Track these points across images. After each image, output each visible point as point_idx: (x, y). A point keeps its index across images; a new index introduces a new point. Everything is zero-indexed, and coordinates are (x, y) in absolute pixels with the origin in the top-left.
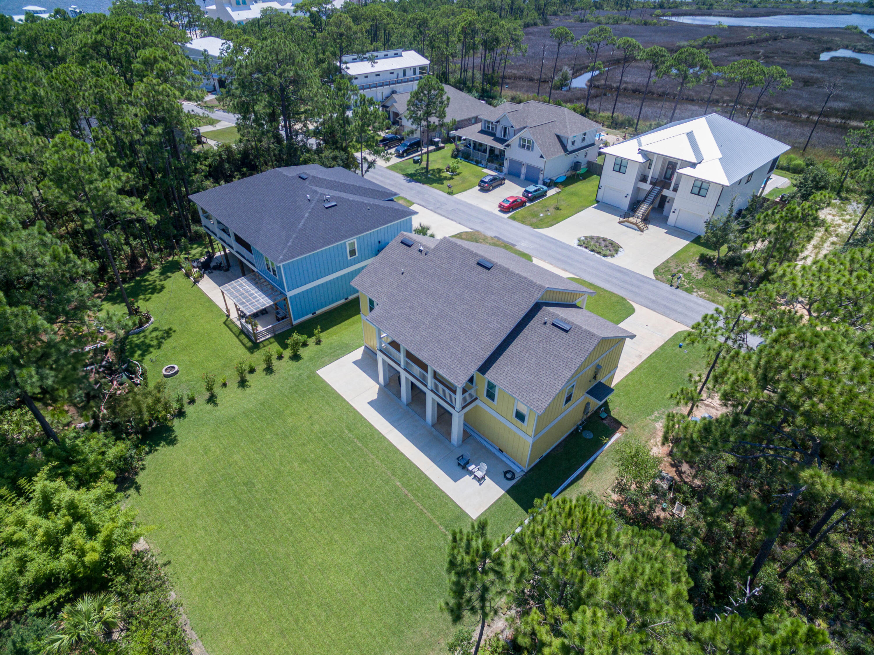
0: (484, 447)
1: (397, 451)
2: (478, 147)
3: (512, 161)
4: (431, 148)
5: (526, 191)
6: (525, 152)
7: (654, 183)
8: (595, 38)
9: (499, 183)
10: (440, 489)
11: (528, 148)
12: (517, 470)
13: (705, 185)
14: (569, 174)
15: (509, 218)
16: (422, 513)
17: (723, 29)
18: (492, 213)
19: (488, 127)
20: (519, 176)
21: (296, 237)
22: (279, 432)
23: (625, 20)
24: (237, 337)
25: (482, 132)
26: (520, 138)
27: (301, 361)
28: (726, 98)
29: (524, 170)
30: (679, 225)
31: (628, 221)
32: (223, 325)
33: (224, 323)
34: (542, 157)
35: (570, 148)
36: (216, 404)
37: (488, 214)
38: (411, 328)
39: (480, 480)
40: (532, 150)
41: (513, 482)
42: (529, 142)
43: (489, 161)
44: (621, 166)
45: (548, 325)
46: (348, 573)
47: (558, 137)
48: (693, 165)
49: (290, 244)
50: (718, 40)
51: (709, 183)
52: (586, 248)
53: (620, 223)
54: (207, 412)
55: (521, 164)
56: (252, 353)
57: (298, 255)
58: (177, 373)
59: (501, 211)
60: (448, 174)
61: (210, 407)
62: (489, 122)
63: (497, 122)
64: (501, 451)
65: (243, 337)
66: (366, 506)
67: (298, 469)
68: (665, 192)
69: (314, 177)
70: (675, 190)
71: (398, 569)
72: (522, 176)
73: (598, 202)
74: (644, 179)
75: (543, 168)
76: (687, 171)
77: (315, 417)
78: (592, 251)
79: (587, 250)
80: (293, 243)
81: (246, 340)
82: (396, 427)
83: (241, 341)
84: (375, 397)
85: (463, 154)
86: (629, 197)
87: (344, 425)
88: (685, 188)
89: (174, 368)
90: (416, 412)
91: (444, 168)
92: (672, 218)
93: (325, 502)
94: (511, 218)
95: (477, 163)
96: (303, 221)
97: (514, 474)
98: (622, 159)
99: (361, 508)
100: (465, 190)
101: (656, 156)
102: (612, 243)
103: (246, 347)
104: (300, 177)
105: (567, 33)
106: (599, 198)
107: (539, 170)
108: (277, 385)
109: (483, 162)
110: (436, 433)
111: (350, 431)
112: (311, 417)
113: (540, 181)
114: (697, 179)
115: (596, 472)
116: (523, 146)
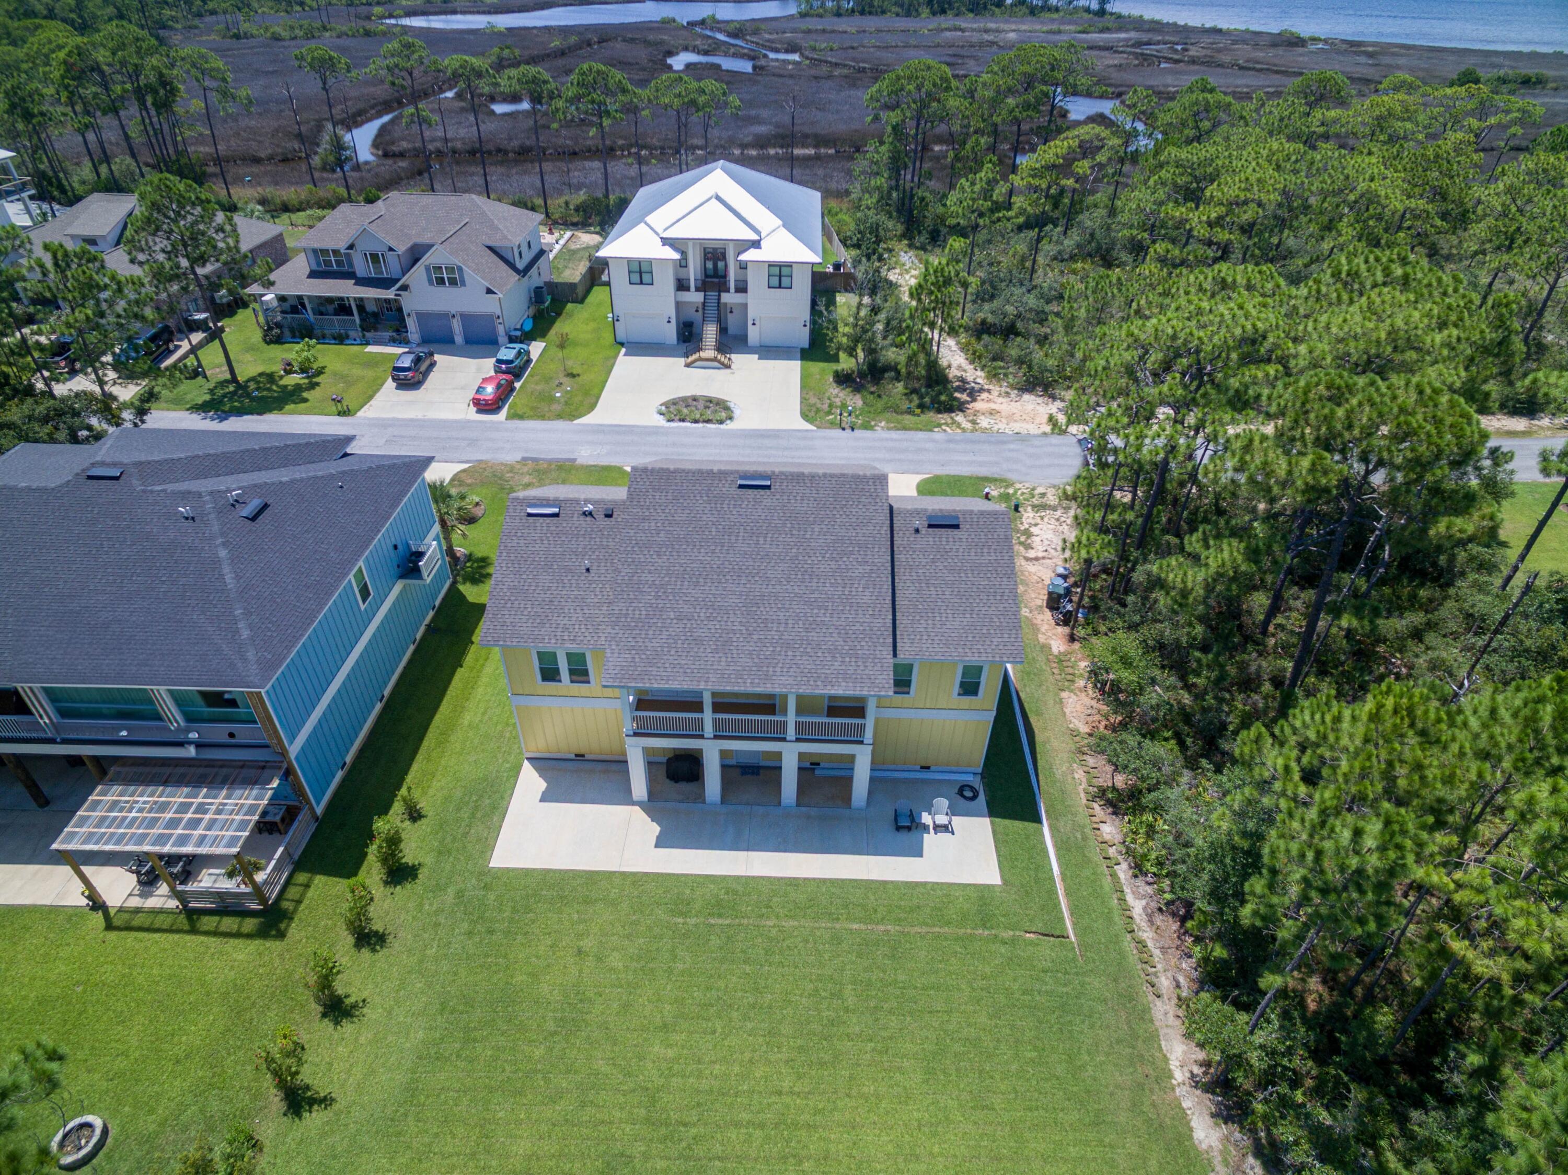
0: (895, 781)
1: (794, 883)
2: (326, 305)
3: (422, 317)
4: (197, 337)
5: (499, 361)
6: (447, 291)
7: (703, 287)
8: (403, 64)
9: (427, 363)
10: (917, 884)
11: (453, 282)
12: (969, 778)
13: (785, 271)
14: (532, 311)
15: (510, 417)
16: (938, 936)
17: (500, 34)
18: (469, 421)
19: (328, 263)
20: (451, 341)
21: (248, 613)
22: (551, 1026)
23: (325, 28)
24: (193, 931)
25: (313, 274)
26: (427, 268)
27: (423, 874)
28: (620, 142)
29: (457, 326)
30: (768, 341)
31: (700, 359)
32: (113, 936)
33: (109, 926)
34: (489, 291)
35: (520, 265)
36: (326, 1101)
37: (465, 425)
38: (716, 651)
39: (945, 828)
40: (463, 284)
41: (982, 797)
42: (450, 270)
43: (364, 329)
44: (641, 273)
45: (923, 531)
46: (947, 1118)
47: (490, 248)
48: (756, 244)
49: (245, 634)
50: (517, 52)
51: (789, 265)
52: (683, 420)
53: (688, 365)
54: (323, 1135)
55: (446, 317)
56: (281, 935)
57: (289, 649)
58: (105, 1131)
59: (480, 411)
60: (295, 379)
61: (315, 1119)
62: (324, 252)
63: (351, 247)
64: (926, 768)
65: (208, 922)
66: (851, 1001)
67: (670, 1053)
68: (726, 298)
69: (139, 464)
70: (742, 288)
71: (998, 1041)
72: (459, 339)
73: (622, 344)
74: (682, 286)
75: (498, 312)
76: (750, 255)
77: (588, 943)
78: (696, 421)
79: (688, 424)
80: (250, 627)
81: (229, 923)
82: (748, 849)
83: (215, 933)
84: (655, 829)
85: (292, 331)
86: (674, 321)
87: (660, 913)
88: (757, 282)
89: (89, 1125)
90: (747, 804)
91: (278, 369)
92: (753, 335)
93: (783, 1056)
94: (511, 416)
95: (341, 339)
96: (226, 569)
97: (972, 788)
98: (640, 262)
99: (847, 1010)
100: (371, 397)
101: (690, 244)
102: (710, 401)
103: (249, 936)
104: (90, 477)
105: (331, 58)
106: (621, 336)
107: (490, 319)
108: (430, 952)
109: (352, 334)
110: (814, 812)
111: (681, 914)
112: (580, 952)
113: (502, 339)
114: (771, 265)
115: (1039, 714)
116: (441, 281)
